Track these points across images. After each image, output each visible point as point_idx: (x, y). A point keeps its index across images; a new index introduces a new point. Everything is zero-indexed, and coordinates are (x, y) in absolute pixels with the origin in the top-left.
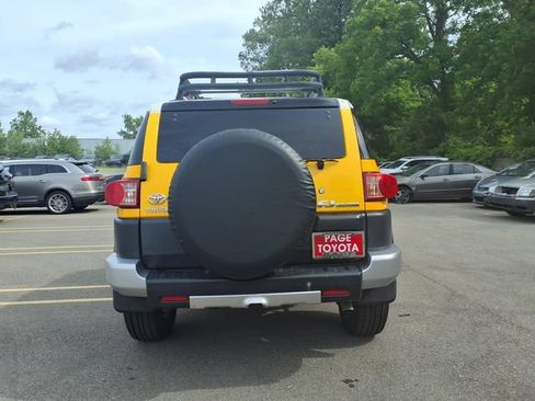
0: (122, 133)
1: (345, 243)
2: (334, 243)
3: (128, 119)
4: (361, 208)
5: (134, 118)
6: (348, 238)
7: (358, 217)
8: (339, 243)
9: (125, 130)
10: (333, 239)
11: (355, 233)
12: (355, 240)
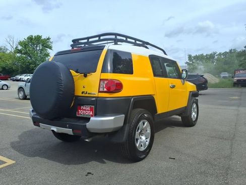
0: (187, 63)
1: (88, 110)
2: (84, 110)
3: (190, 57)
4: (96, 95)
5: (193, 56)
6: (89, 109)
7: (94, 99)
8: (86, 110)
9: (188, 61)
10: (84, 108)
11: (92, 106)
12: (91, 109)
